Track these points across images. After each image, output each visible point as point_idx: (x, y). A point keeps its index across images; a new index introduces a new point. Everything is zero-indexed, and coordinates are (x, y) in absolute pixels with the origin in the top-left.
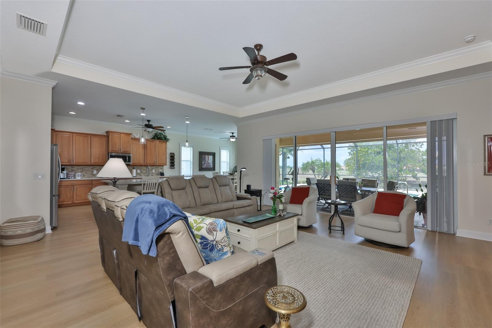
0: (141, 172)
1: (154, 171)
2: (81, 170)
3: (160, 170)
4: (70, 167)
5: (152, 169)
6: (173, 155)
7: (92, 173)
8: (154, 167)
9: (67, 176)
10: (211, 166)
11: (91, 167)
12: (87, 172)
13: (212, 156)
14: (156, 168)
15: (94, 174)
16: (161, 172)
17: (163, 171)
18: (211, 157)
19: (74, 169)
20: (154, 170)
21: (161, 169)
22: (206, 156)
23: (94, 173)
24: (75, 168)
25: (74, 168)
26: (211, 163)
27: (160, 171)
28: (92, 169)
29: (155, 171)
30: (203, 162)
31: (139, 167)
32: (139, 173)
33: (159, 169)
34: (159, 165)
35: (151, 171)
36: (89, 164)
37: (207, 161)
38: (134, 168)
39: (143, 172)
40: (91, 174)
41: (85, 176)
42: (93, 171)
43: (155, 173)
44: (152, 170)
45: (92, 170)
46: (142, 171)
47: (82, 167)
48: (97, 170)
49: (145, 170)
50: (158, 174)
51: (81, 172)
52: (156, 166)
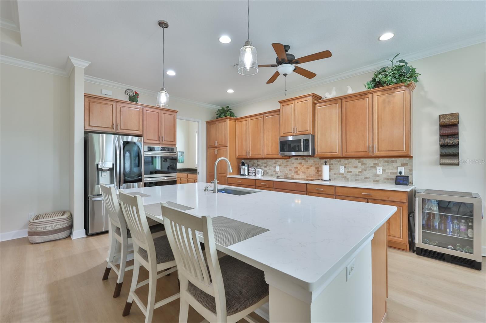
0: (348, 172)
1: (380, 170)
2: (265, 165)
3: (401, 169)
4: (250, 161)
5: (375, 164)
7: (275, 170)
8: (381, 159)
9: (248, 173)
11: (274, 161)
12: (270, 168)
14: (388, 162)
16: (403, 174)
17: (410, 170)
19: (259, 163)
20: (381, 168)
21: (403, 165)
23: (277, 170)
25: (259, 162)
27: (401, 173)
28: (275, 163)
29: (383, 171)
31: (343, 160)
32: (342, 174)
33: (395, 165)
34: (382, 154)
35: (374, 170)
36: (263, 157)
38: (325, 162)
39: (351, 172)
42: (276, 167)
43: (385, 176)
44: (374, 167)
45: (275, 165)
46: (350, 170)
47: (265, 160)
48: (280, 165)
49: (356, 167)
50: (392, 179)
51: (266, 167)
52: (386, 159)
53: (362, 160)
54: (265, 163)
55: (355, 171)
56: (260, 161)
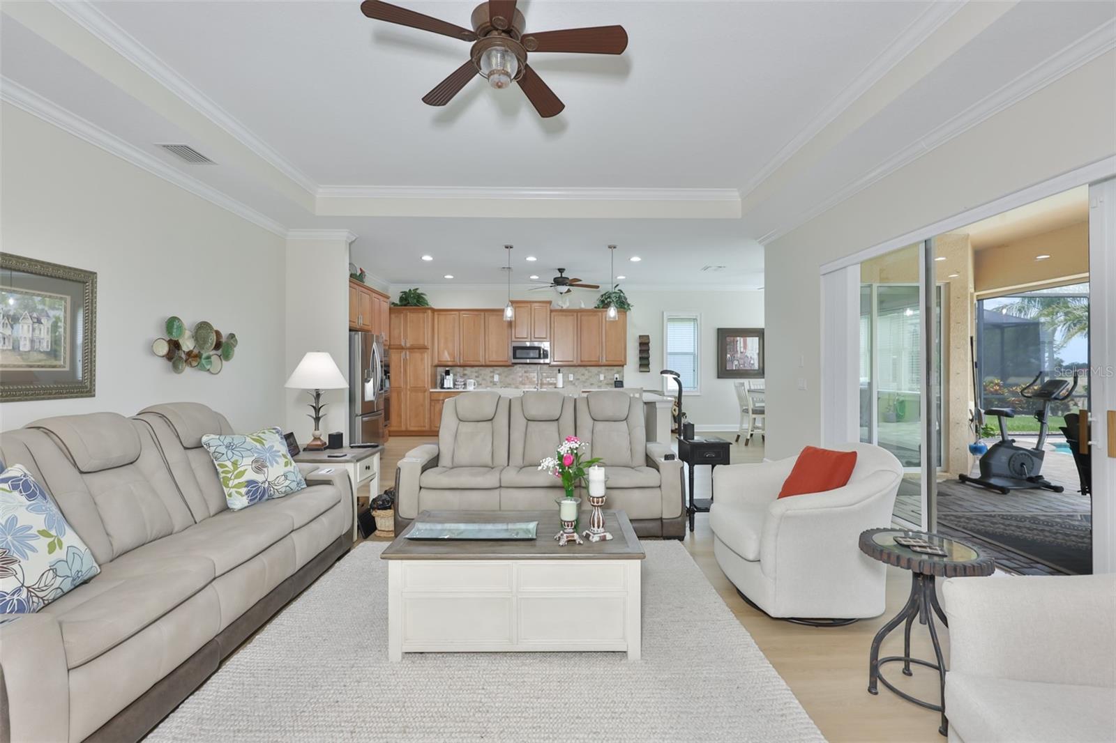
0: (576, 380)
1: (602, 377)
2: (476, 374)
3: (617, 376)
4: (458, 369)
5: (598, 371)
6: (647, 341)
7: (492, 380)
8: (603, 368)
9: (454, 384)
10: (753, 364)
11: (491, 369)
12: (484, 377)
13: (757, 338)
14: (608, 370)
15: (494, 382)
16: (618, 380)
17: (623, 376)
18: (753, 342)
19: (466, 372)
20: (603, 375)
21: (618, 373)
22: (738, 338)
23: (495, 380)
24: (468, 371)
25: (466, 370)
26: (756, 357)
27: (616, 378)
28: (491, 372)
29: (605, 377)
30: (728, 356)
31: (572, 368)
32: (571, 381)
33: (613, 372)
34: (609, 363)
35: (597, 377)
36: (484, 364)
37: (741, 353)
38: (559, 371)
39: (578, 379)
40: (491, 382)
41: (481, 384)
42: (493, 377)
43: (605, 382)
44: (598, 374)
45: (492, 374)
47: (477, 368)
48: (499, 374)
49: (583, 375)
50: (612, 384)
51: (477, 377)
52: (607, 368)
53: (588, 368)
54: (476, 372)
55: (583, 378)
56: (468, 369)
